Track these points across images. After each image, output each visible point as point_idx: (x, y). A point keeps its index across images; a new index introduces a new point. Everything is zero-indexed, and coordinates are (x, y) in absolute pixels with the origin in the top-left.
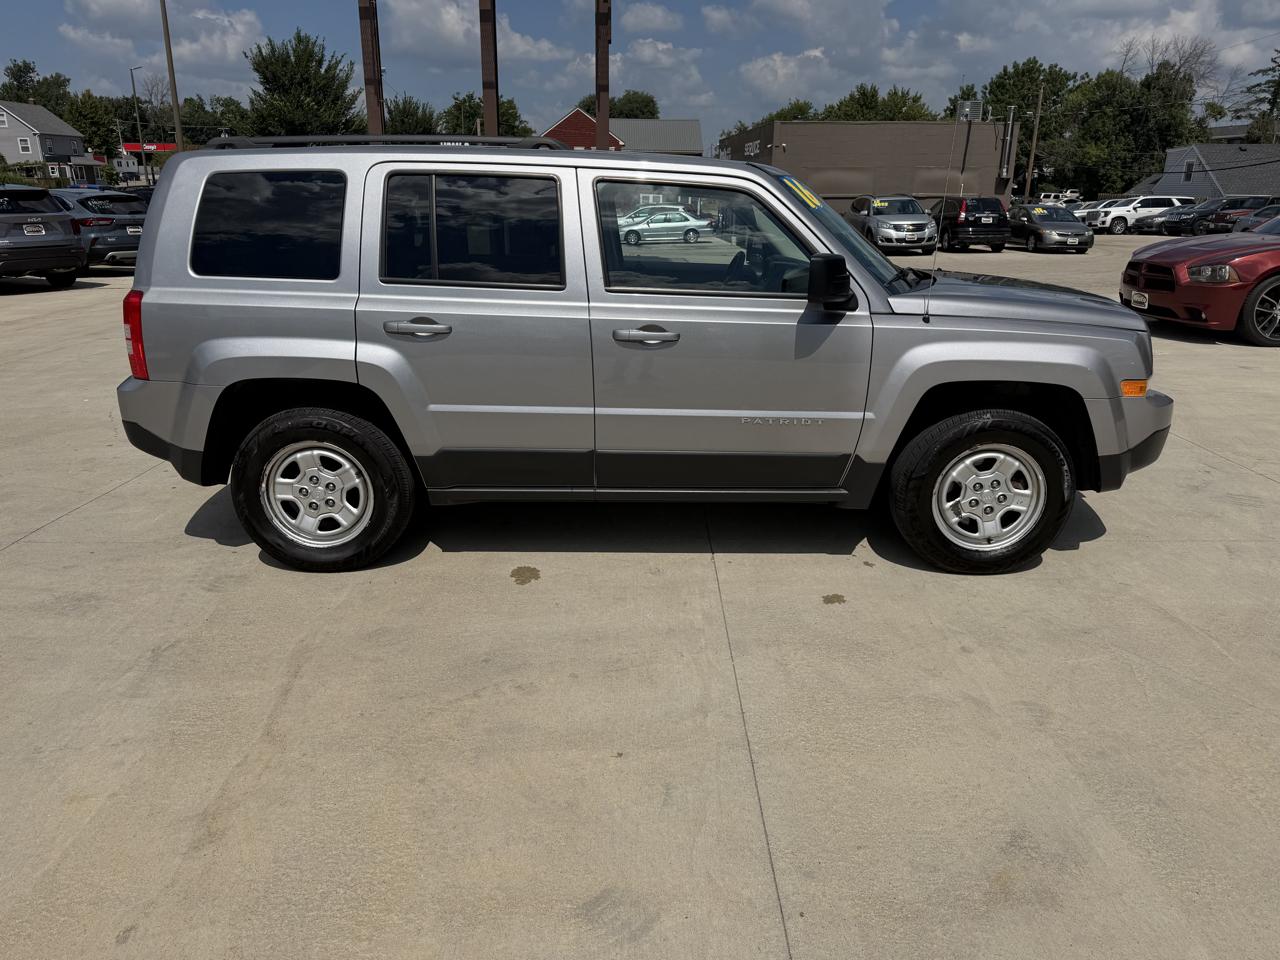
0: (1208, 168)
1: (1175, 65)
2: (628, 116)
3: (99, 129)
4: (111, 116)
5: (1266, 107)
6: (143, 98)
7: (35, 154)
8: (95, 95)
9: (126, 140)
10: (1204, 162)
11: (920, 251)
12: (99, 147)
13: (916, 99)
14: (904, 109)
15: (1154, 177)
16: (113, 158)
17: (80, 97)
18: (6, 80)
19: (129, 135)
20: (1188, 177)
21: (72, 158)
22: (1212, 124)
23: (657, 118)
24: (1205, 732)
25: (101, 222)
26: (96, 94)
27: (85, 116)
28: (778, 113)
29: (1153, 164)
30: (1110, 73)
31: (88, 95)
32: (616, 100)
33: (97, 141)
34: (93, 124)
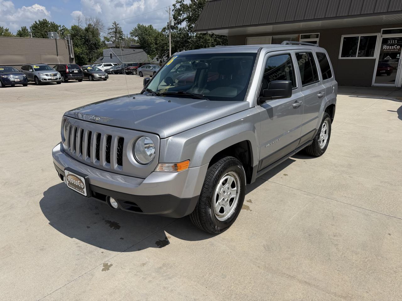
0: (116, 55)
1: (92, 25)
5: (114, 39)
10: (114, 53)
11: (56, 83)
15: (101, 58)
20: (111, 58)
22: (107, 43)
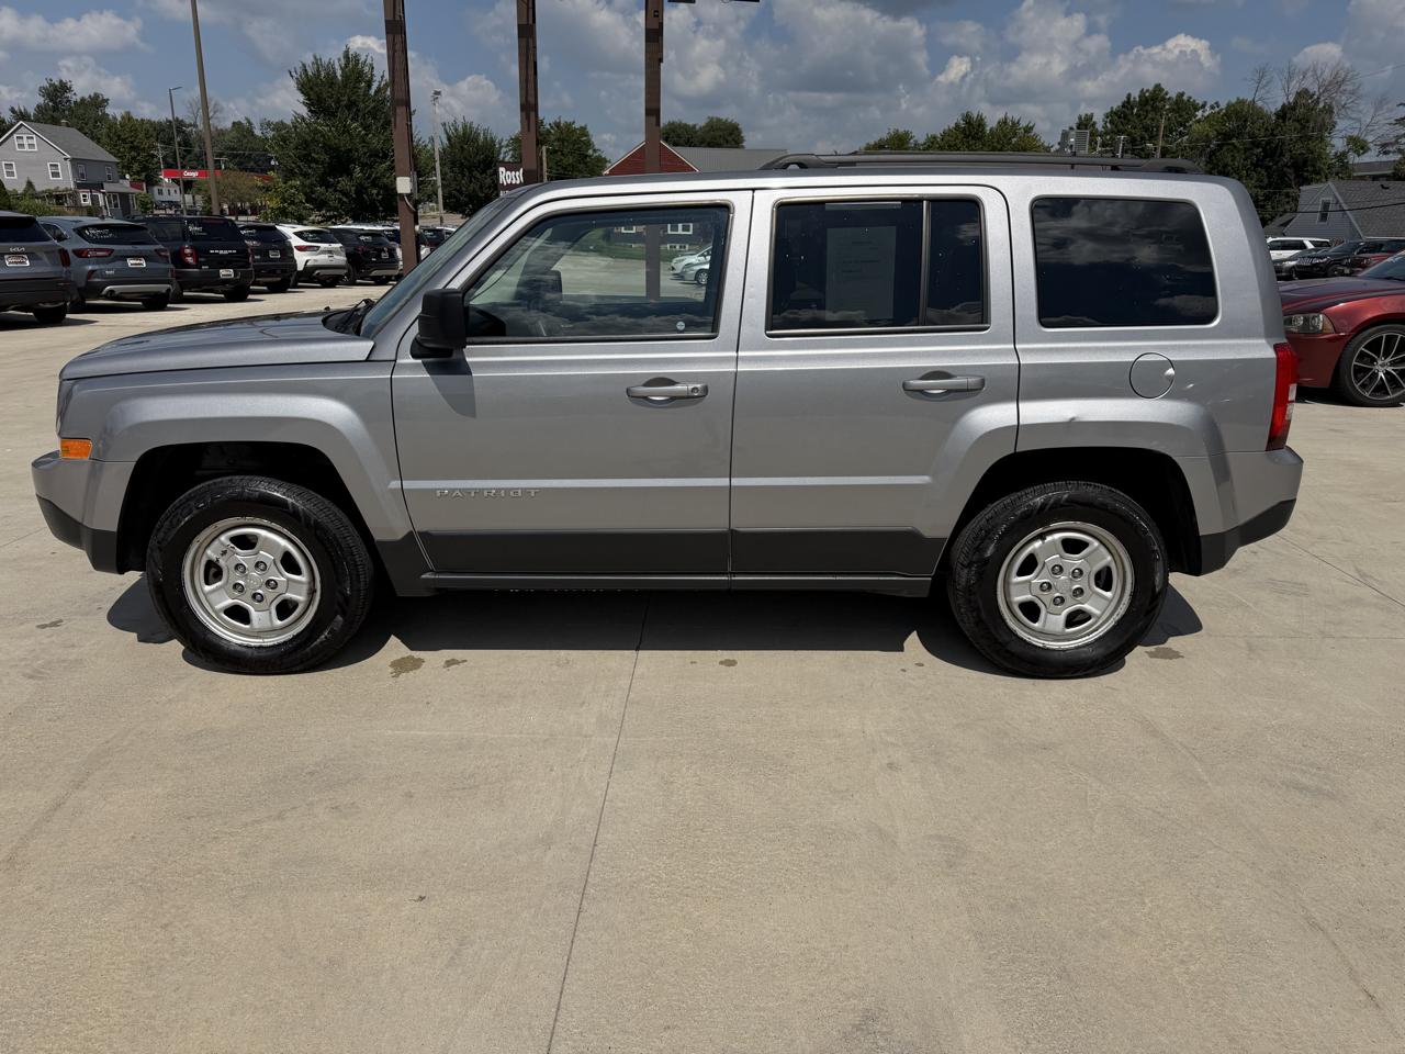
0: (1345, 208)
1: (1314, 94)
2: (710, 145)
3: (139, 155)
4: (153, 139)
6: (187, 121)
7: (66, 180)
8: (135, 118)
9: (169, 166)
10: (1341, 201)
12: (138, 173)
13: (1028, 129)
14: (1014, 140)
15: (1287, 217)
16: (153, 185)
17: (119, 119)
18: (41, 100)
19: (170, 160)
20: (1324, 217)
21: (105, 185)
22: (1353, 159)
23: (743, 147)
24: (1149, 881)
25: (99, 253)
26: (137, 115)
27: (124, 141)
28: (876, 144)
29: (1288, 203)
30: (1241, 102)
31: (128, 117)
32: (697, 127)
33: (136, 167)
34: (132, 148)
